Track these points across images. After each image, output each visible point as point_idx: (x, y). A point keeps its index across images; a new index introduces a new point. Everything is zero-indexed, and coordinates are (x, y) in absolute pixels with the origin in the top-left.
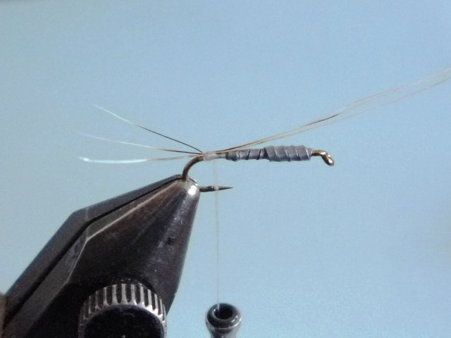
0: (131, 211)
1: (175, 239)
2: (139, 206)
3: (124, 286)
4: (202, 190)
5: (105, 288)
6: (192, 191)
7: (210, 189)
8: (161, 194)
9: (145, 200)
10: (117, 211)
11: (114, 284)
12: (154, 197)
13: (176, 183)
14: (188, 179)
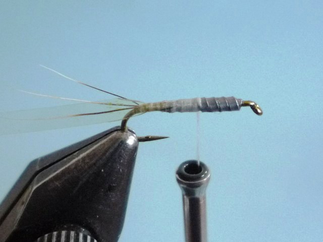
0: (74, 161)
1: (115, 187)
2: (82, 156)
3: (64, 233)
4: (141, 140)
5: (47, 235)
6: (131, 141)
7: (147, 139)
8: (101, 145)
9: (87, 150)
10: (61, 161)
11: (55, 231)
12: (95, 147)
13: (114, 134)
14: (126, 130)
